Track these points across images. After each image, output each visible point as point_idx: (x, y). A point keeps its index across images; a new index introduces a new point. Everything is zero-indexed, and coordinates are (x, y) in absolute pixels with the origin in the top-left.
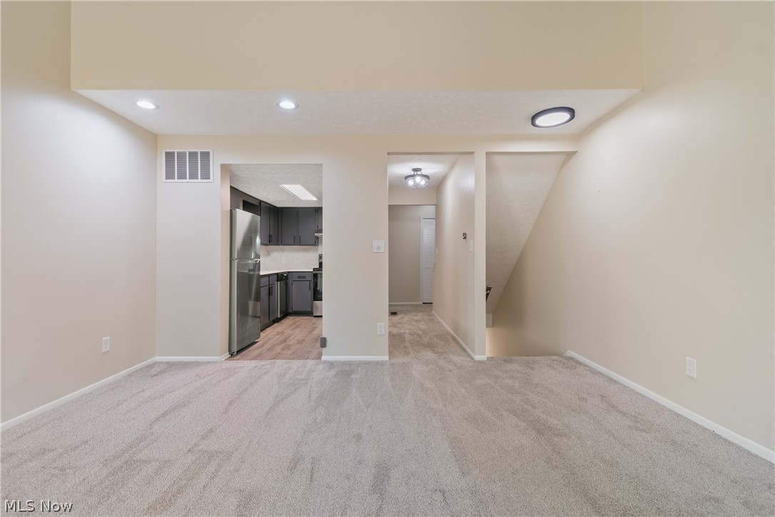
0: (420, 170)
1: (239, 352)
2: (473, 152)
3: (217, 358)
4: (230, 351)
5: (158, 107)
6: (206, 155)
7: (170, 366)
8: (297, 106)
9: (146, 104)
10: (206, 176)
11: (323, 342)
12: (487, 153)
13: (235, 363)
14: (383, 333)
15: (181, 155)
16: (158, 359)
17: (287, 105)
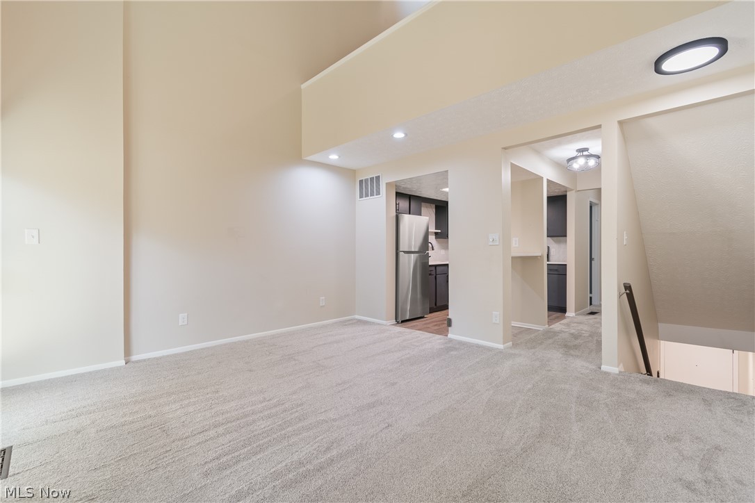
0: (587, 150)
1: (402, 322)
2: (601, 125)
3: (384, 322)
4: (396, 319)
5: (340, 157)
6: (378, 178)
7: (360, 322)
8: (406, 135)
9: (334, 157)
10: (378, 193)
11: (449, 323)
12: (621, 123)
13: (399, 329)
14: (498, 322)
15: (366, 180)
16: (357, 317)
17: (399, 135)
